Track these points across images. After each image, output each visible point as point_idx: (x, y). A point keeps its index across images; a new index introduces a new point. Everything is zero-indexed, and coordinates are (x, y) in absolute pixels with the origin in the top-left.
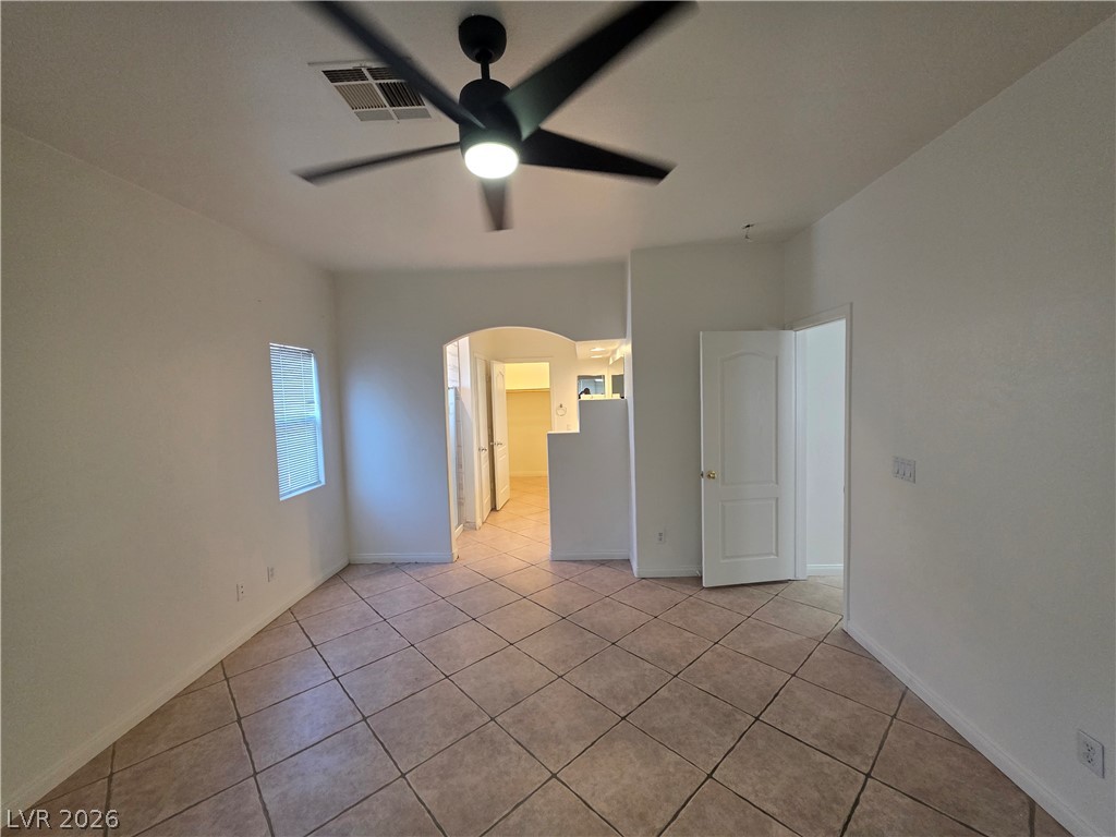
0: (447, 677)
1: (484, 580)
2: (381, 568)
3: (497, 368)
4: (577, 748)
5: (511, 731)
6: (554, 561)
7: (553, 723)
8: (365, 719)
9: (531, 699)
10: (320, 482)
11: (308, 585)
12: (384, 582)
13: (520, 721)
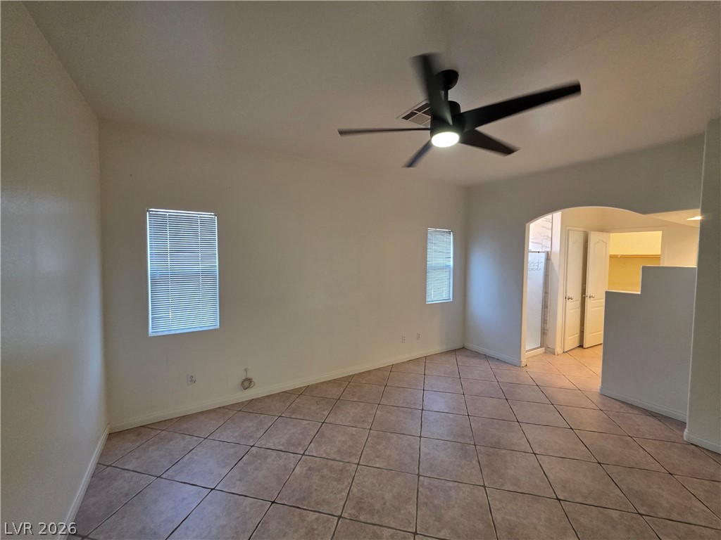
0: (468, 416)
1: (531, 382)
2: (477, 355)
3: (594, 238)
4: (509, 487)
5: (480, 455)
6: (602, 394)
7: (507, 468)
8: (422, 410)
9: (504, 451)
10: (450, 299)
11: (437, 349)
12: (473, 362)
13: (489, 455)
